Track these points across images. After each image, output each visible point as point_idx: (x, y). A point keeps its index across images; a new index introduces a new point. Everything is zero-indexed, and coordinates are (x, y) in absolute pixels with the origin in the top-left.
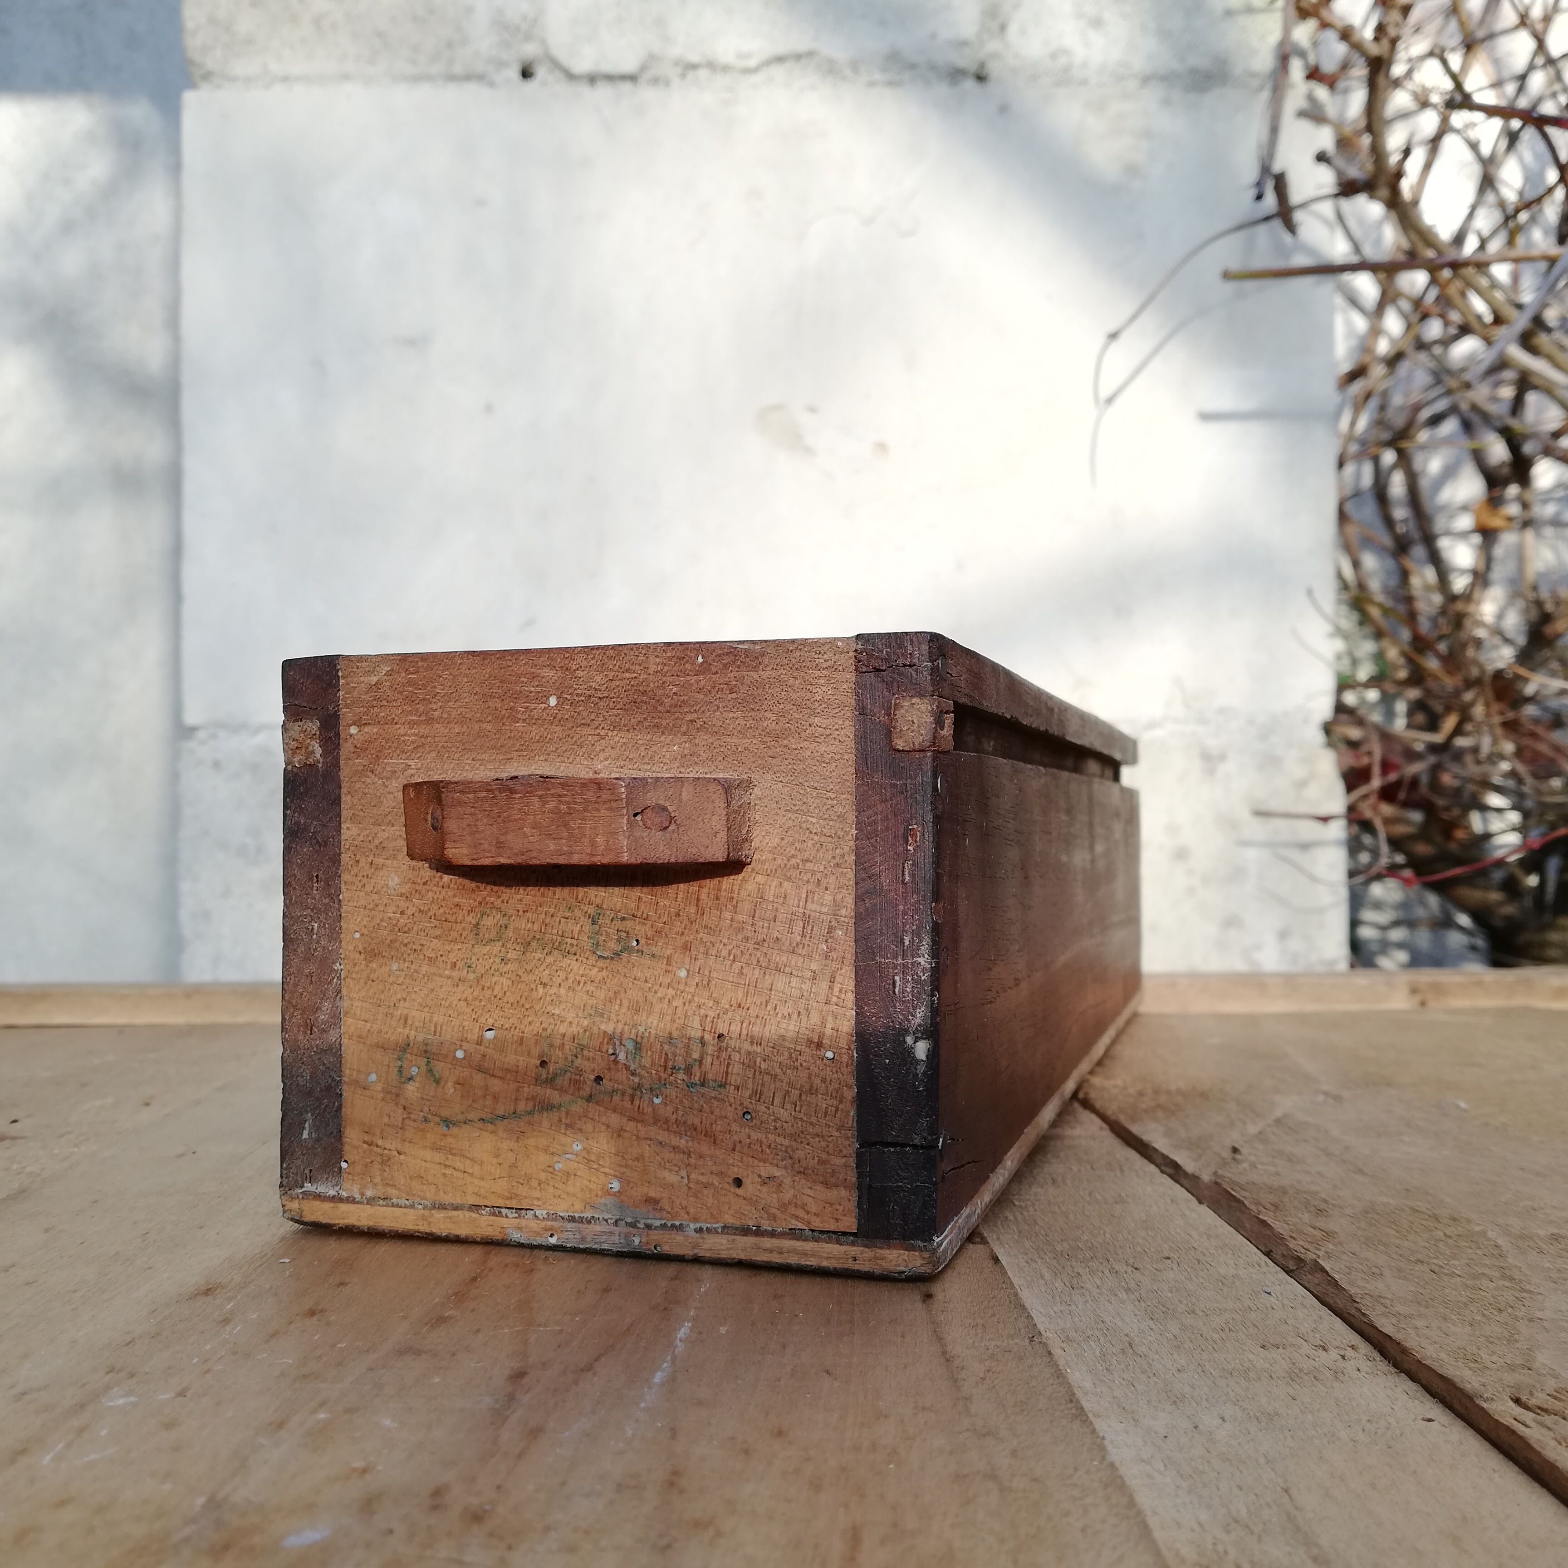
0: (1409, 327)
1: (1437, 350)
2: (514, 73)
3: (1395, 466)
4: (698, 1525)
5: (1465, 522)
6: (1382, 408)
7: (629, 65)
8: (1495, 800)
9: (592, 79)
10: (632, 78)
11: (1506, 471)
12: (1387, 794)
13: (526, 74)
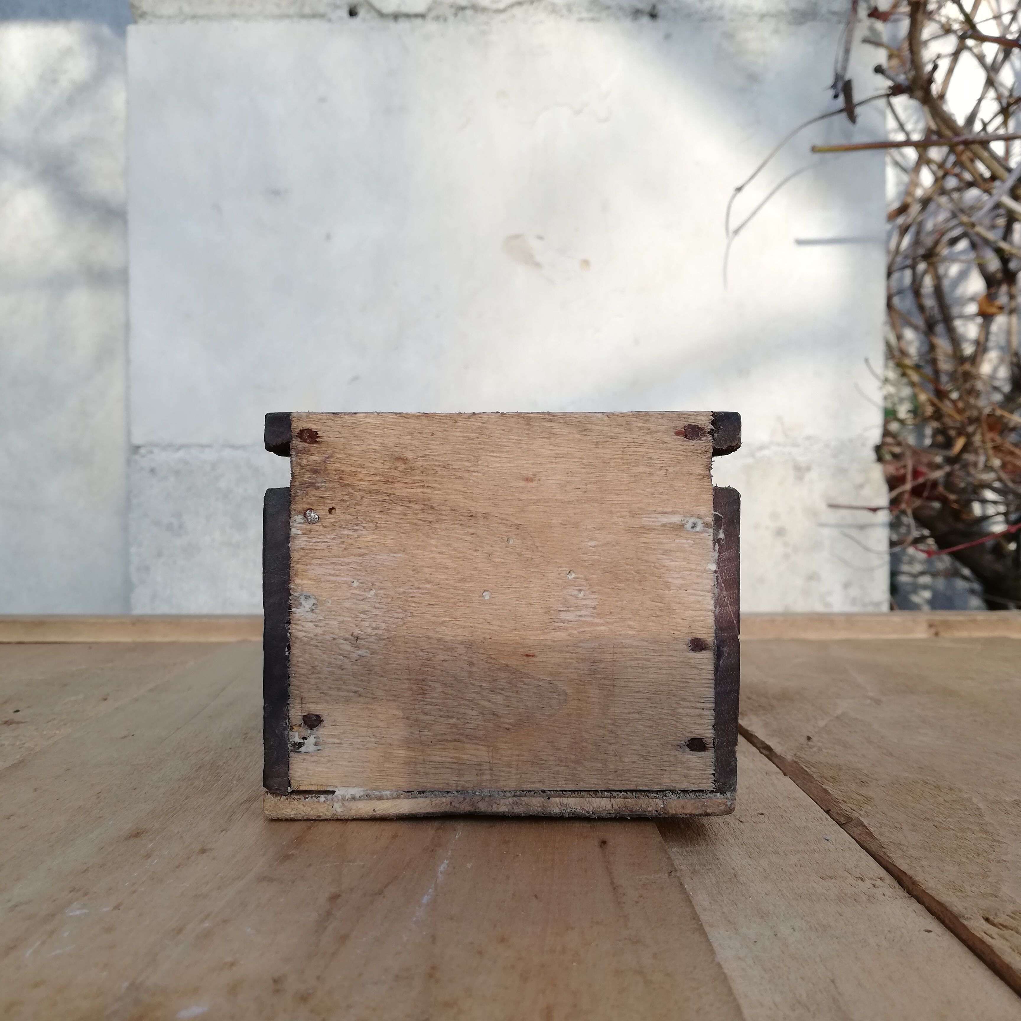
0: (937, 180)
1: (955, 195)
2: (344, 13)
3: (925, 272)
4: (448, 1005)
5: (972, 308)
6: (918, 233)
7: (420, 8)
8: (989, 495)
9: (396, 17)
10: (422, 16)
11: (999, 275)
12: (916, 492)
13: (353, 13)
